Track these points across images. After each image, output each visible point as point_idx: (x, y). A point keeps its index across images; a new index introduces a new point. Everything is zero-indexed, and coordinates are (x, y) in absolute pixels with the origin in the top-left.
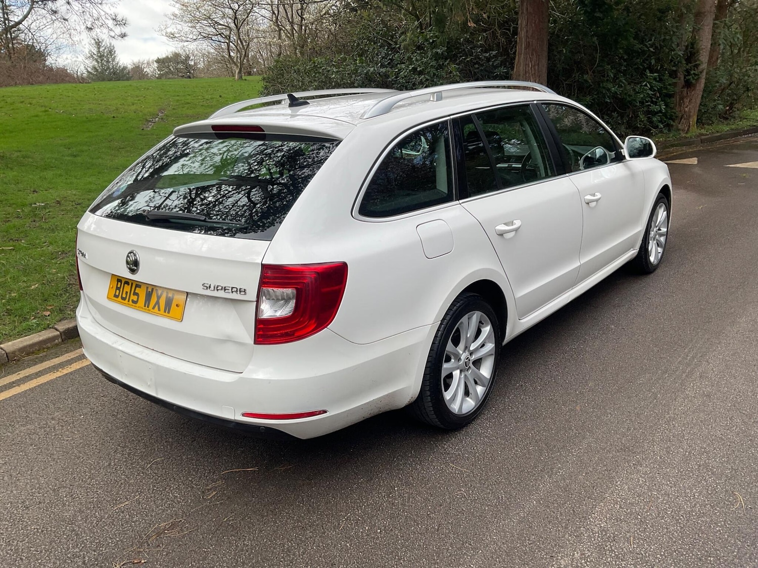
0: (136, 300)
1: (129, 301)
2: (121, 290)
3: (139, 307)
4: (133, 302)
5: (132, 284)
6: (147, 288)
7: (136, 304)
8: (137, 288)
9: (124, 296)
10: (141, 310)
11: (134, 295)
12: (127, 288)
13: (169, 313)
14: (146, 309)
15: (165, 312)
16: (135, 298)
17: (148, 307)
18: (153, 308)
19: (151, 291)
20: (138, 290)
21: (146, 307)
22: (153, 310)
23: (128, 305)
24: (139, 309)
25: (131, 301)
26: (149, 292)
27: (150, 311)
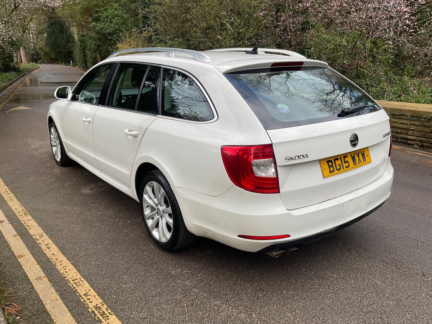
0: (348, 165)
1: (343, 169)
2: (334, 165)
3: (351, 168)
4: (346, 167)
5: (341, 158)
6: (351, 155)
7: (349, 167)
8: (345, 158)
9: (338, 167)
10: (354, 168)
11: (345, 163)
12: (338, 162)
13: (366, 161)
14: (356, 166)
15: (364, 162)
16: (347, 164)
17: (356, 165)
18: (359, 164)
19: (353, 155)
20: (346, 159)
21: (355, 166)
22: (359, 165)
23: (345, 171)
24: (353, 169)
25: (345, 168)
26: (353, 156)
27: (358, 166)
